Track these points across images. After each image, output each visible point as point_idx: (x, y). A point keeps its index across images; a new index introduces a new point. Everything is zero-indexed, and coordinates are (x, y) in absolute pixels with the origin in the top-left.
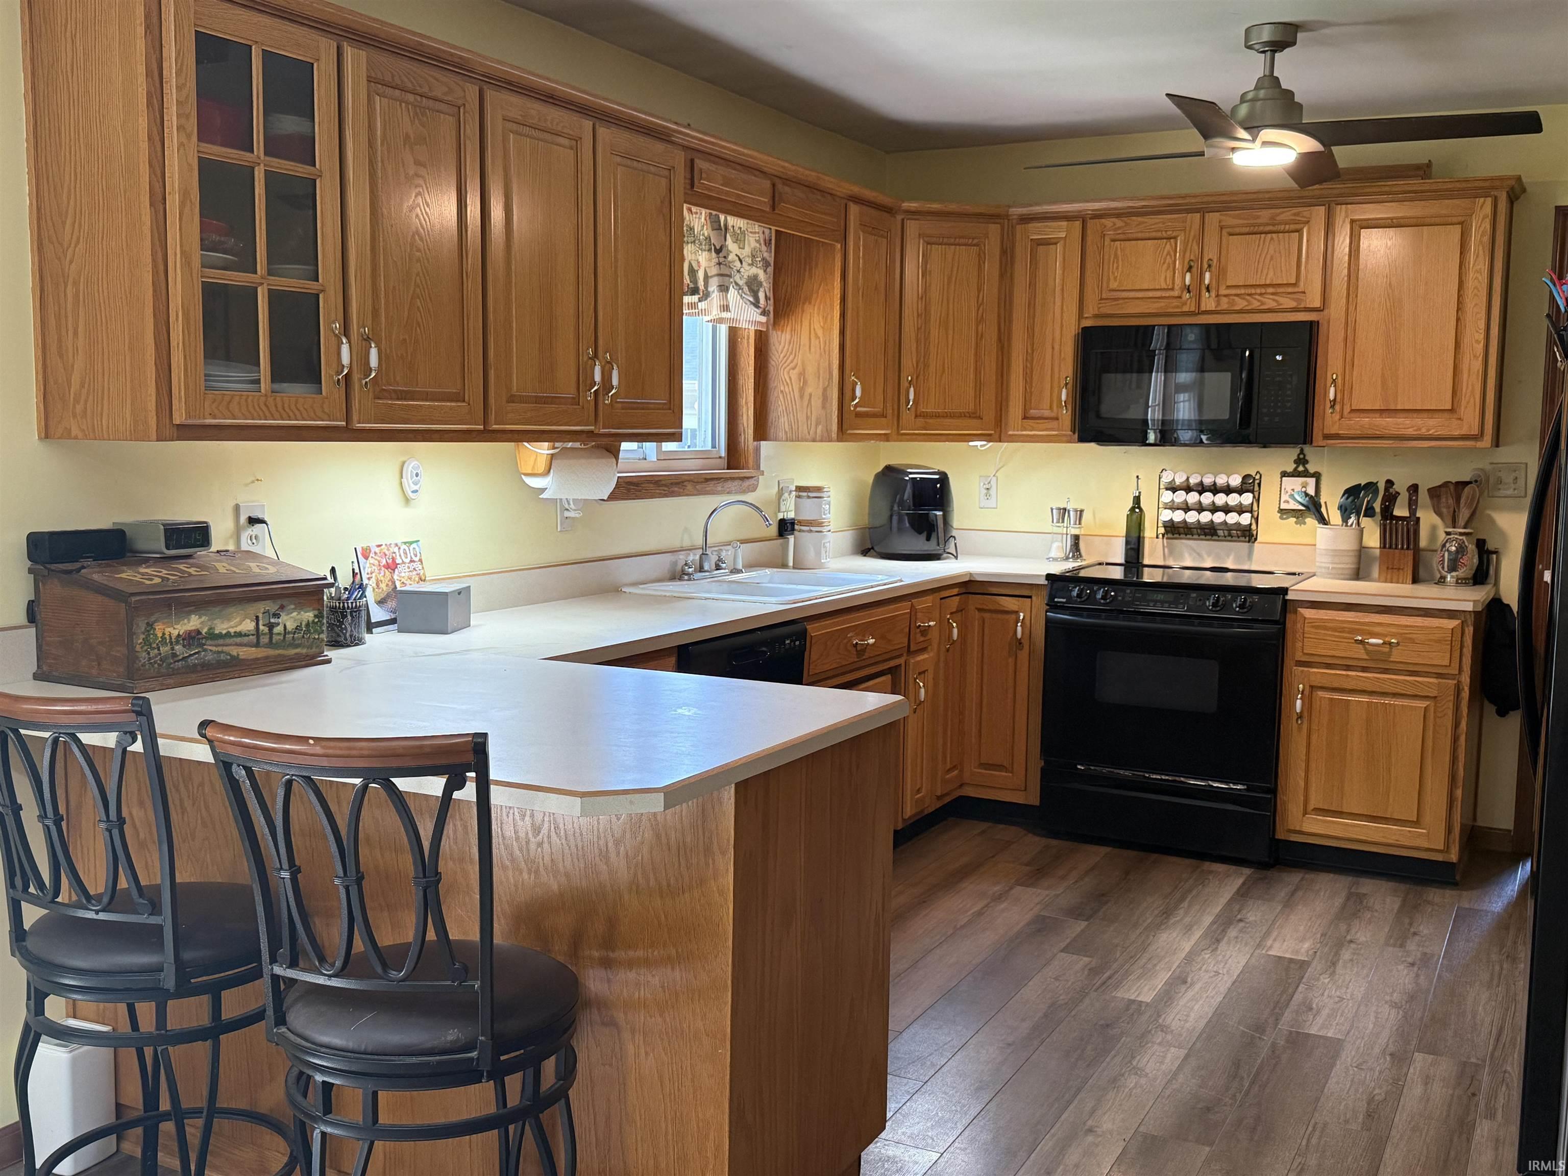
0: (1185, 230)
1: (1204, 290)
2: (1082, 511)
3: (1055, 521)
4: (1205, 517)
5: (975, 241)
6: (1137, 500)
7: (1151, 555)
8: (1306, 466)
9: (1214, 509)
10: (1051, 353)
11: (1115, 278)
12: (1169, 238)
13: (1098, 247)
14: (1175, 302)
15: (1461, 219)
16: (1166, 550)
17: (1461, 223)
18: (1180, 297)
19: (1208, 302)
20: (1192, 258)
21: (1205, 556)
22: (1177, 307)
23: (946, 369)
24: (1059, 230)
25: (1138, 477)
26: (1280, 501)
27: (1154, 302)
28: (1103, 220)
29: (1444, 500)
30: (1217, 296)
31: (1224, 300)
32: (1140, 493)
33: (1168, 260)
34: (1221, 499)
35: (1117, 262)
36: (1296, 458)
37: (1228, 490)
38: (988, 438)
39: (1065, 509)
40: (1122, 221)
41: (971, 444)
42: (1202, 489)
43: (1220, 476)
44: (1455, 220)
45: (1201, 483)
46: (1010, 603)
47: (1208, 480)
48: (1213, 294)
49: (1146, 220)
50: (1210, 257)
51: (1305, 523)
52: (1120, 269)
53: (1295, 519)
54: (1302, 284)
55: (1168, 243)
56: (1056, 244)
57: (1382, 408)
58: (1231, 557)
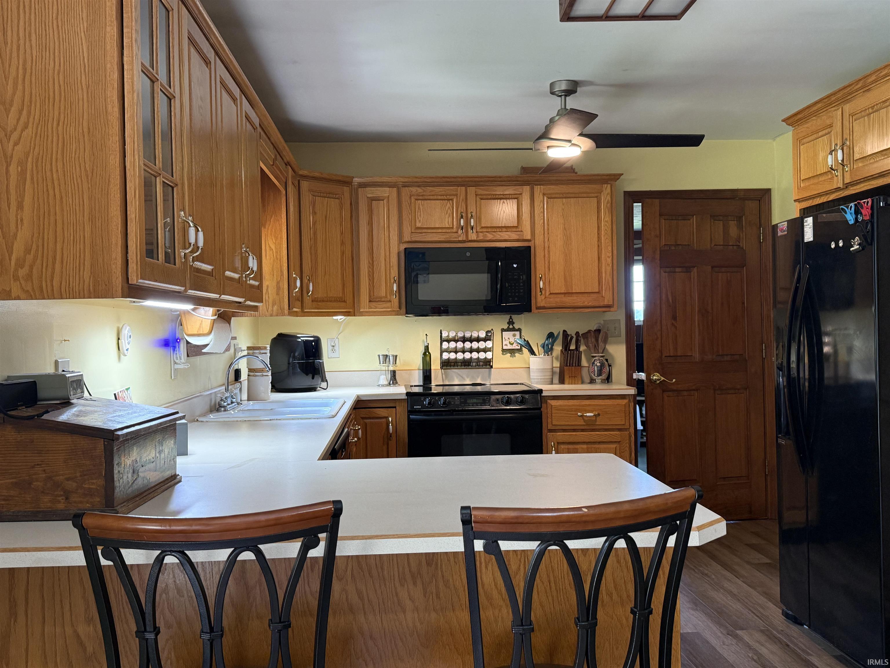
0: (456, 195)
1: (469, 229)
2: (396, 356)
3: (381, 363)
4: (467, 355)
5: (337, 196)
6: (427, 348)
7: (436, 379)
8: (514, 325)
9: (471, 351)
10: (384, 263)
11: (420, 221)
12: (449, 200)
13: (408, 203)
14: (455, 235)
15: (596, 195)
16: (444, 376)
17: (597, 197)
18: (457, 232)
19: (472, 236)
20: (462, 211)
21: (466, 378)
22: (456, 238)
23: (327, 272)
24: (384, 192)
25: (426, 335)
26: (502, 345)
27: (443, 235)
28: (410, 188)
29: (590, 339)
30: (477, 232)
31: (481, 234)
32: (428, 344)
33: (449, 211)
34: (475, 345)
35: (420, 212)
36: (508, 321)
37: (478, 340)
38: (347, 314)
39: (387, 356)
40: (421, 189)
41: (335, 318)
42: (464, 340)
43: (474, 332)
44: (593, 195)
45: (464, 337)
46: (382, 412)
47: (468, 335)
48: (474, 231)
49: (434, 189)
50: (472, 211)
51: (515, 356)
52: (422, 216)
53: (510, 355)
54: (520, 227)
55: (448, 203)
56: (383, 200)
57: (566, 292)
58: (480, 378)
